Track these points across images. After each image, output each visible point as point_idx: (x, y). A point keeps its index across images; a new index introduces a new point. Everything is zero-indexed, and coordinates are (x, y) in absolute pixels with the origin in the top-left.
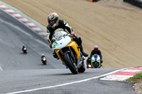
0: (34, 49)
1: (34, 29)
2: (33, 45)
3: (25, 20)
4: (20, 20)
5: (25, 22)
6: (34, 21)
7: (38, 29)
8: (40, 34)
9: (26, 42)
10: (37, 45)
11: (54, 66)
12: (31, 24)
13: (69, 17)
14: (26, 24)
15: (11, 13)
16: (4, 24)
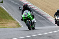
1: (36, 10)
3: (33, 6)
5: (32, 7)
6: (36, 7)
7: (38, 10)
8: (39, 12)
11: (45, 25)
12: (35, 8)
13: (51, 5)
14: (33, 8)
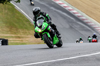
0: (76, 29)
1: (76, 15)
2: (76, 26)
3: (70, 8)
4: (67, 8)
5: (70, 10)
6: (76, 9)
7: (79, 15)
8: (81, 18)
9: (70, 24)
10: (79, 26)
12: (75, 11)
15: (60, 4)
16: (55, 11)
